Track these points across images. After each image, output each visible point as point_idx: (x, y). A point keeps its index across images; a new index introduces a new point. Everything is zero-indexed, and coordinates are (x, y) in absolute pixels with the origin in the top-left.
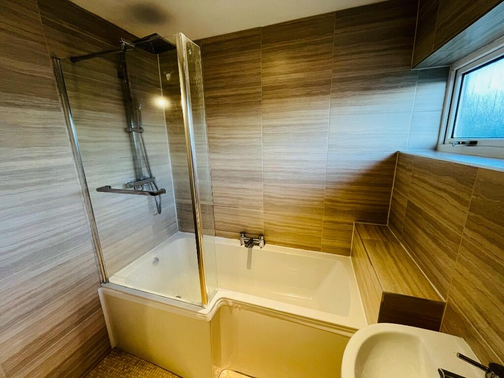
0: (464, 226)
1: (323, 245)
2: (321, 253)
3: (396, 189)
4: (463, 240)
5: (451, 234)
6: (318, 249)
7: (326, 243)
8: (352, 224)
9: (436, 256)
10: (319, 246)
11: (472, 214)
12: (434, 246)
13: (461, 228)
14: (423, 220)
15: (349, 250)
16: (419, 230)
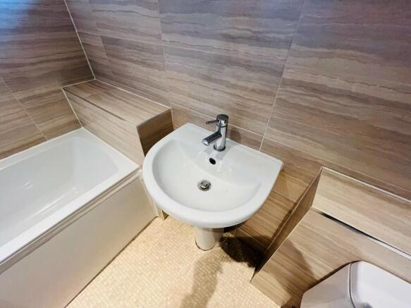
0: (161, 32)
1: (44, 132)
2: (48, 142)
3: (81, 31)
4: (165, 47)
5: (154, 48)
6: (42, 140)
7: (46, 127)
8: (60, 91)
9: (151, 77)
10: (39, 136)
11: (163, 15)
12: (145, 69)
13: (159, 37)
14: (126, 50)
15: (76, 122)
16: (127, 63)
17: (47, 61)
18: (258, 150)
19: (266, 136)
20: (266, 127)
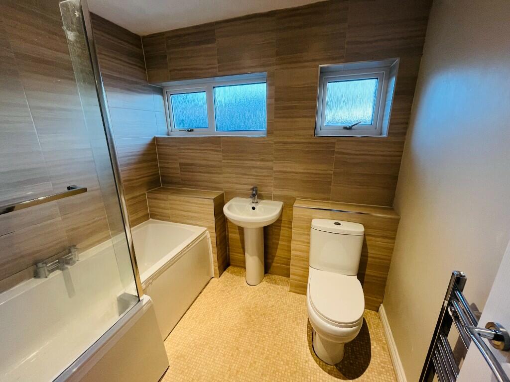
0: (222, 159)
4: (224, 165)
5: (217, 166)
8: (145, 194)
11: (225, 154)
17: (144, 177)
18: (272, 200)
19: (274, 193)
20: (272, 189)
